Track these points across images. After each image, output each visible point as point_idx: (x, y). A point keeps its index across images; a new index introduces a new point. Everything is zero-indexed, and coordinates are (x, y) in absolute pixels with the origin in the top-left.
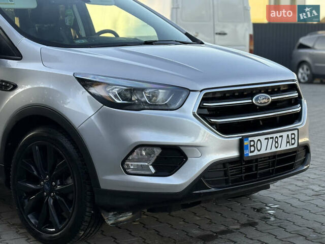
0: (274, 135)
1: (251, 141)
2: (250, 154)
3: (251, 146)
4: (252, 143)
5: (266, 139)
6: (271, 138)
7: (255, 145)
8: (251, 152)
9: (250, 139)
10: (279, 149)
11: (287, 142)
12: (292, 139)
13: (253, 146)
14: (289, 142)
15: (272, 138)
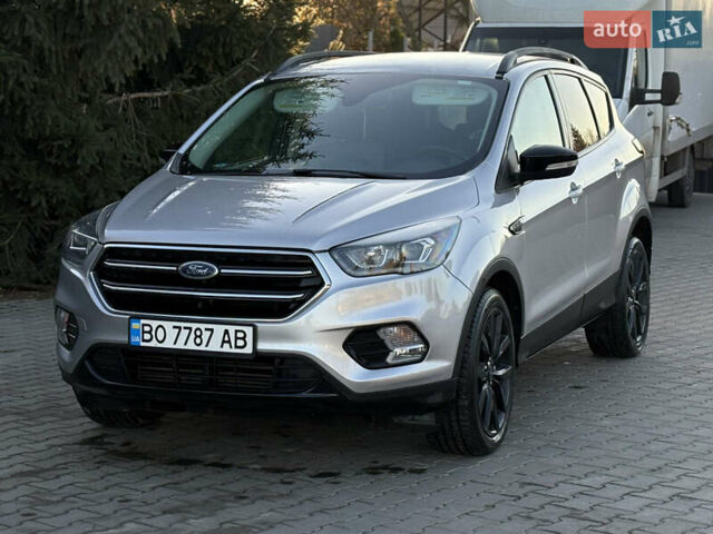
0: (194, 326)
1: (144, 325)
2: (143, 344)
3: (144, 332)
4: (147, 329)
5: (175, 327)
6: (185, 328)
7: (153, 333)
8: (144, 341)
9: (143, 321)
10: (202, 348)
11: (224, 342)
12: (237, 338)
13: (150, 332)
14: (229, 342)
15: (190, 329)
